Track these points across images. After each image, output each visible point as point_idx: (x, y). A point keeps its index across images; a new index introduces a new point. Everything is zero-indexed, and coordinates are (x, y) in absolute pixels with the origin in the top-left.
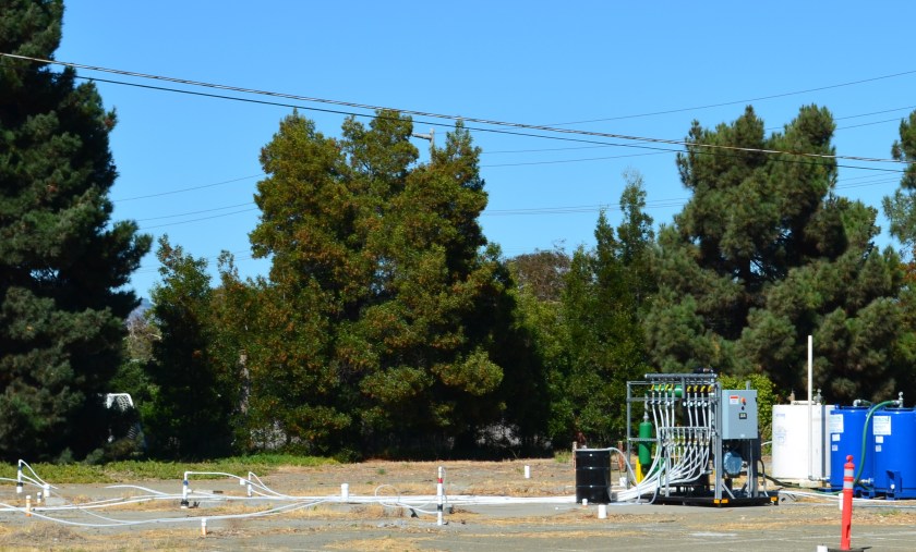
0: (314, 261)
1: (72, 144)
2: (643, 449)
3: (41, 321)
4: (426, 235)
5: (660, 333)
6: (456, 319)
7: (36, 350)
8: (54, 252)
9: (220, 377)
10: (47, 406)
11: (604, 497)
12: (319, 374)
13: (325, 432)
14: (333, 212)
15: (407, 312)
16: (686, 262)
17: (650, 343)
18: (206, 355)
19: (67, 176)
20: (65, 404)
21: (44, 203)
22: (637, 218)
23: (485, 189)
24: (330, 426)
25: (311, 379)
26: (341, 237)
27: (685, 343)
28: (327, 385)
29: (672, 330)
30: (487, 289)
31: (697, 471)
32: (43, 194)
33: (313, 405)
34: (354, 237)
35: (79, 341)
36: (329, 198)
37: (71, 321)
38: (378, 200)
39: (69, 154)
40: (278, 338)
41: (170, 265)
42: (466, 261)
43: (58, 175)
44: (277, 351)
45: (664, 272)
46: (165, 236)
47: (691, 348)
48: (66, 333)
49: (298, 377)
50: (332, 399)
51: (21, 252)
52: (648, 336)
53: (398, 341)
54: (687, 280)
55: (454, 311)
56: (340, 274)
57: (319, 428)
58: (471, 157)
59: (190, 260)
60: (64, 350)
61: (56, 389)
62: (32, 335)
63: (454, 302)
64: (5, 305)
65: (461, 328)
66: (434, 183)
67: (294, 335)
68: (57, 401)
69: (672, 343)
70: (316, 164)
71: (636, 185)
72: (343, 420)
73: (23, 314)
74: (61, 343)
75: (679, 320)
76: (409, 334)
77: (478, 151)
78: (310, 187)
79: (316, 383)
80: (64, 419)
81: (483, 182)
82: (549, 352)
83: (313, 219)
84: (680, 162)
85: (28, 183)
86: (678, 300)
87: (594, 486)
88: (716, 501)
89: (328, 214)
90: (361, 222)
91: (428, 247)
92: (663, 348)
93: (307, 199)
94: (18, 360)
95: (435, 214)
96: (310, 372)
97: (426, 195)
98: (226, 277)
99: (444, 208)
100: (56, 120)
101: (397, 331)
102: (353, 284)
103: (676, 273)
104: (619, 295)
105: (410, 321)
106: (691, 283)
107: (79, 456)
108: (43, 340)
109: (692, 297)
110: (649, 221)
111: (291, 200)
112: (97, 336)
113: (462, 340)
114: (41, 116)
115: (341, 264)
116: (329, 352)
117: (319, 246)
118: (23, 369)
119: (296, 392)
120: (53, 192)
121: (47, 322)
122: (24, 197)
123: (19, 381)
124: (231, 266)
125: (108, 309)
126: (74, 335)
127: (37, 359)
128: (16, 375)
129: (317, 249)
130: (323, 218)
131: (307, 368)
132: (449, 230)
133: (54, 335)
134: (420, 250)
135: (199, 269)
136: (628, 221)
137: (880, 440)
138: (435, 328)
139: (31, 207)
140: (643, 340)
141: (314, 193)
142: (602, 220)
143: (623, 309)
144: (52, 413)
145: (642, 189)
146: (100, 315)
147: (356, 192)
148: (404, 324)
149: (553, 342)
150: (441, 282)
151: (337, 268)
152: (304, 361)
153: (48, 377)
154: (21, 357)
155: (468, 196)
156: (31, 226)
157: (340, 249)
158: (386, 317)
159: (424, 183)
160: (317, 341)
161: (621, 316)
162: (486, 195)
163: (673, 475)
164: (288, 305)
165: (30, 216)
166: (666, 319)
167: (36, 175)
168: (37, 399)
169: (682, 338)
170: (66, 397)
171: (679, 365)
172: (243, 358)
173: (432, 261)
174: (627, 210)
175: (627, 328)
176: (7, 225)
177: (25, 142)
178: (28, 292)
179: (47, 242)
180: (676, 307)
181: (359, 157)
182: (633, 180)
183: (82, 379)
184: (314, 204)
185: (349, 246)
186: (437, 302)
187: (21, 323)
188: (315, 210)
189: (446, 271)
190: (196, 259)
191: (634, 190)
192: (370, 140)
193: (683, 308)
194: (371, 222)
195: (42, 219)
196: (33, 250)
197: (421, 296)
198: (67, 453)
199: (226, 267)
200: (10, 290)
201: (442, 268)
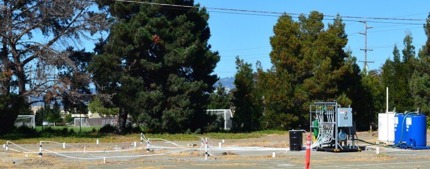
0: (286, 64)
1: (191, 25)
2: (315, 130)
3: (180, 85)
4: (325, 54)
5: (414, 87)
6: (335, 83)
7: (178, 95)
8: (183, 62)
9: (254, 104)
10: (182, 114)
11: (299, 148)
12: (287, 102)
13: (290, 123)
14: (293, 47)
15: (318, 81)
16: (425, 62)
17: (411, 91)
18: (249, 96)
19: (189, 36)
20: (187, 113)
21: (181, 45)
22: (409, 47)
23: (348, 38)
24: (291, 120)
25: (285, 104)
26: (296, 55)
27: (423, 91)
28: (290, 106)
29: (418, 86)
30: (347, 72)
31: (331, 139)
32: (181, 42)
33: (286, 113)
34: (300, 55)
35: (193, 92)
36: (292, 42)
37: (190, 85)
38: (310, 42)
39: (190, 28)
40: (273, 90)
41: (240, 66)
42: (339, 63)
43: (186, 36)
44: (273, 95)
45: (417, 66)
46: (238, 56)
47: (425, 93)
48: (188, 89)
49: (280, 104)
50: (292, 111)
51: (173, 62)
52: (411, 88)
53: (314, 91)
54: (426, 68)
55: (334, 80)
56: (295, 68)
57: (288, 121)
58: (342, 27)
59: (246, 64)
60: (188, 95)
61: (185, 108)
62: (177, 90)
63: (333, 77)
64: (168, 80)
65: (336, 86)
66: (327, 36)
67: (279, 89)
68: (185, 112)
69: (418, 91)
70: (288, 30)
71: (409, 35)
72: (296, 118)
73: (174, 83)
74: (187, 93)
75: (421, 83)
76: (319, 88)
77: (344, 24)
78: (285, 38)
79: (286, 106)
80: (187, 118)
81: (347, 35)
82: (375, 95)
83: (287, 50)
84: (424, 27)
85: (176, 39)
86: (421, 76)
87: (296, 144)
88: (335, 150)
89: (291, 47)
90: (302, 50)
91: (325, 58)
92: (415, 92)
93: (284, 42)
94: (173, 99)
95: (328, 47)
96: (284, 102)
97: (324, 40)
98: (258, 70)
99: (331, 44)
100: (186, 17)
101: (314, 87)
102: (300, 71)
103: (421, 66)
104: (401, 74)
105: (318, 83)
106: (427, 69)
107: (193, 131)
108: (181, 92)
109: (427, 74)
110: (414, 48)
111: (279, 43)
112: (198, 90)
113: (337, 90)
114: (181, 16)
115: (296, 64)
116: (291, 95)
117: (288, 58)
118: (175, 101)
119: (279, 109)
120: (184, 41)
121: (182, 85)
122: (174, 43)
123: (174, 106)
124: (260, 66)
125: (202, 81)
126: (191, 90)
127: (178, 98)
128: (173, 104)
129: (287, 59)
130: (290, 49)
131: (283, 100)
132: (332, 52)
133: (185, 90)
134: (323, 59)
135: (249, 67)
136: (406, 48)
137: (408, 127)
138: (327, 86)
139: (177, 47)
140: (410, 90)
141: (287, 41)
142: (396, 48)
143: (402, 79)
144: (183, 116)
145: (411, 37)
146: (200, 83)
147: (302, 40)
148: (317, 85)
149: (377, 91)
150: (328, 70)
151: (294, 66)
152: (282, 98)
153: (182, 104)
154: (174, 97)
155: (338, 40)
156: (175, 53)
157: (295, 59)
158: (310, 82)
159: (324, 36)
160: (286, 91)
161: (401, 81)
162: (347, 40)
163: (324, 140)
164: (277, 79)
165: (175, 50)
166: (416, 82)
167: (178, 36)
168: (179, 112)
169: (422, 89)
170: (188, 111)
171: (420, 98)
172: (263, 97)
173: (326, 62)
174: (406, 44)
175: (403, 86)
176: (169, 53)
177: (176, 25)
178: (176, 76)
179: (181, 59)
180: (420, 78)
181: (304, 27)
182: (408, 33)
183: (195, 105)
184: (287, 44)
185: (299, 58)
186: (328, 77)
187: (173, 86)
188: (287, 46)
189: (331, 66)
190: (248, 64)
191: (408, 37)
192: (308, 22)
193: (423, 78)
194: (306, 51)
195: (180, 51)
196: (176, 61)
197: (322, 75)
198: (189, 130)
199: (258, 67)
200: (170, 75)
201: (329, 65)
